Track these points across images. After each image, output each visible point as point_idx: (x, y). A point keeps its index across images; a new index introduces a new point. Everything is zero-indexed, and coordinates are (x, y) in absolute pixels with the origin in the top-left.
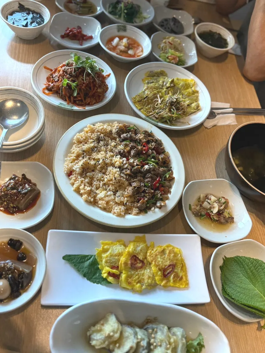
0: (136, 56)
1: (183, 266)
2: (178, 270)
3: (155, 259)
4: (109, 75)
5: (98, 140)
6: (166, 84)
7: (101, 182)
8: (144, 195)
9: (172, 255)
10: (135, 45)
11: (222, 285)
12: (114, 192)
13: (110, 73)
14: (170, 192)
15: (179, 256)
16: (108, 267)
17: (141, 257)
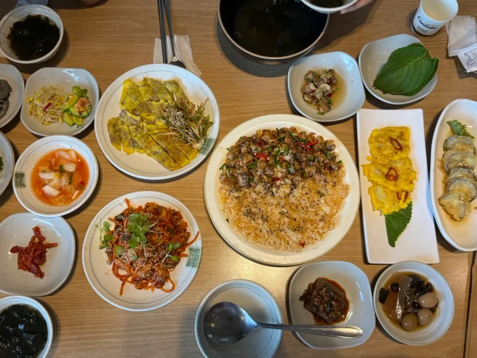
0: (79, 160)
1: (390, 130)
2: (394, 135)
3: (386, 156)
4: (127, 201)
5: (249, 213)
6: (136, 121)
7: (308, 210)
8: (322, 162)
9: (380, 139)
10: (53, 160)
11: (404, 94)
12: (321, 196)
13: (124, 199)
14: (312, 134)
15: (380, 132)
16: (399, 202)
17: (386, 171)
